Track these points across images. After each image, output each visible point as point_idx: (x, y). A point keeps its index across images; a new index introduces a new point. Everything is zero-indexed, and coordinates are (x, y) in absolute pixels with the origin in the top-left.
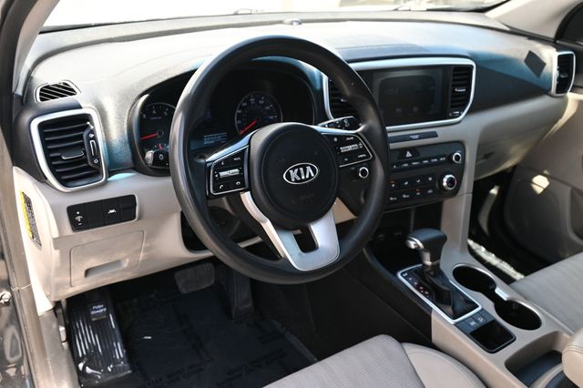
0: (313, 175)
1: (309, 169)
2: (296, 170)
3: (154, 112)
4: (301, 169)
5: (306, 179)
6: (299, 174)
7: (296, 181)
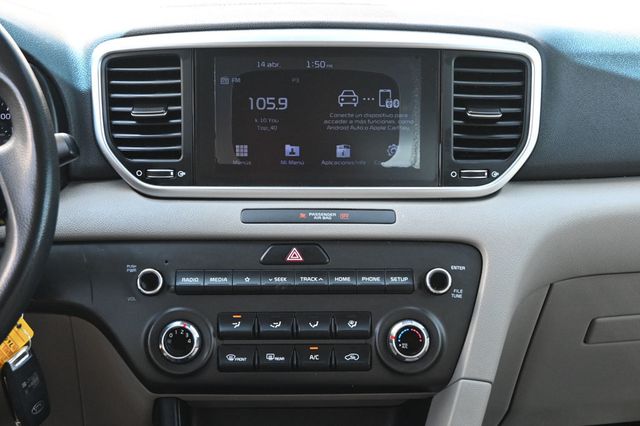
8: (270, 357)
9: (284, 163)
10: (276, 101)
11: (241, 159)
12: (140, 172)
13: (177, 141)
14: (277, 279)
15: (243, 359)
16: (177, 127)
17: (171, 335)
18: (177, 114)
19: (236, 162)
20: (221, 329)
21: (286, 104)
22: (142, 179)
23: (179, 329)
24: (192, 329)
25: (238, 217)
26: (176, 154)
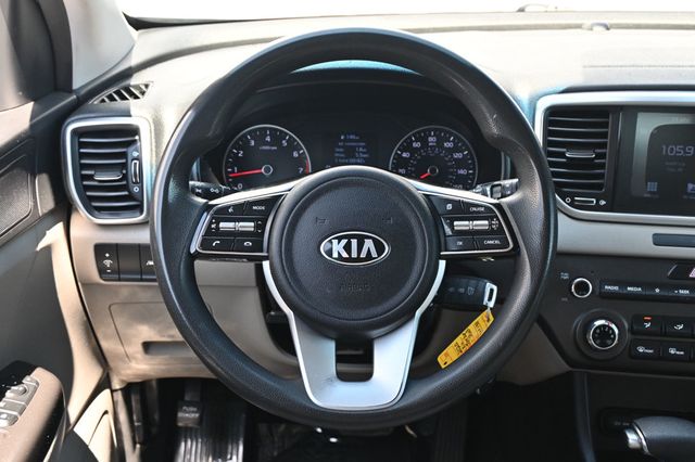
0: (374, 254)
1: (369, 244)
2: (344, 242)
3: (268, 139)
4: (354, 242)
5: (359, 259)
6: (348, 248)
7: (340, 257)
8: (672, 351)
9: (685, 197)
10: (684, 149)
11: (651, 192)
12: (569, 200)
13: (601, 176)
14: (681, 292)
15: (651, 351)
16: (602, 166)
17: (598, 331)
18: (603, 156)
19: (646, 195)
20: (635, 327)
21: (692, 151)
22: (571, 204)
23: (604, 326)
24: (613, 326)
25: (650, 240)
26: (600, 187)
